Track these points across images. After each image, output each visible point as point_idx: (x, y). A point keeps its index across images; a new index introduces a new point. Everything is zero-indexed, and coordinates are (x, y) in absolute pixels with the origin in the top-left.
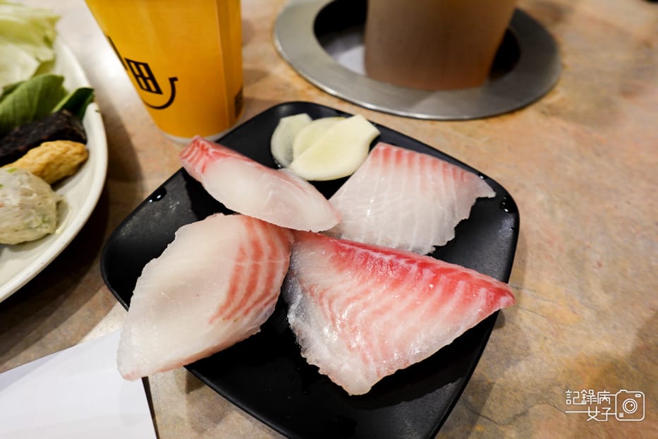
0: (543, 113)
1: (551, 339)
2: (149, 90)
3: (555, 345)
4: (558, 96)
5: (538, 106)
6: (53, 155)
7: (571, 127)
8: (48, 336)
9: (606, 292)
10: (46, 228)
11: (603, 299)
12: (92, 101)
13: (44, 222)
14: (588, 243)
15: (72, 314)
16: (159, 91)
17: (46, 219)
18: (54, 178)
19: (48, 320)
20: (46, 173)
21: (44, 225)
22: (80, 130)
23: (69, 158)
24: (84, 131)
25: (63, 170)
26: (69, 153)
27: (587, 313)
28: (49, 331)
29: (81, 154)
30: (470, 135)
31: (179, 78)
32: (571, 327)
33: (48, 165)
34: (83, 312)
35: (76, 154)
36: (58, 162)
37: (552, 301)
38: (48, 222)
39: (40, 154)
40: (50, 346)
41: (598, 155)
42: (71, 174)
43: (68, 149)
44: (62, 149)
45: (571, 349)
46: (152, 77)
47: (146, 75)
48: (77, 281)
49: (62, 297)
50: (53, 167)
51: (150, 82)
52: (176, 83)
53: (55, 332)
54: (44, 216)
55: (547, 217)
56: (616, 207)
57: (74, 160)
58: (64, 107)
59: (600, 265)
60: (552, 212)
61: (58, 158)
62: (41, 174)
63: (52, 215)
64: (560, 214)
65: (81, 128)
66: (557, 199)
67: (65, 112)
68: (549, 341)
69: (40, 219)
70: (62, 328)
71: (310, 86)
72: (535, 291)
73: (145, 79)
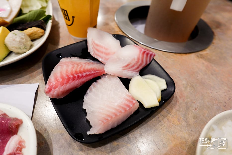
0: (198, 56)
1: (167, 127)
2: (67, 19)
3: (167, 129)
4: (206, 52)
5: (197, 53)
6: (34, 31)
7: (206, 63)
8: (16, 80)
9: (194, 118)
10: (25, 50)
11: (192, 120)
12: (51, 19)
13: (25, 48)
14: (194, 101)
15: (24, 76)
16: (69, 20)
17: (26, 48)
18: (33, 38)
19: (18, 76)
20: (31, 36)
21: (25, 49)
22: (45, 27)
23: (38, 33)
24: (46, 28)
25: (36, 36)
26: (39, 32)
27: (184, 123)
28: (16, 79)
29: (42, 33)
30: (167, 57)
31: (75, 17)
32: (176, 125)
33: (32, 33)
34: (27, 76)
35: (40, 32)
36: (35, 34)
37: (172, 116)
38: (26, 49)
39: (31, 30)
40: (15, 83)
41: (212, 74)
42: (38, 38)
43: (38, 30)
44: (37, 30)
45: (172, 132)
46: (68, 15)
47: (66, 14)
48: (29, 68)
49: (24, 71)
50: (33, 34)
51: (67, 17)
52: (74, 18)
53: (18, 79)
54: (25, 46)
55: (183, 89)
56: (211, 93)
57: (40, 34)
58: (43, 19)
59: (196, 109)
60: (186, 88)
61: (35, 32)
62: (30, 36)
63: (28, 47)
64: (188, 90)
65: (45, 26)
66: (190, 85)
67: (42, 21)
68: (165, 127)
69: (24, 47)
70: (20, 79)
71: (120, 30)
72: (168, 111)
73: (66, 15)
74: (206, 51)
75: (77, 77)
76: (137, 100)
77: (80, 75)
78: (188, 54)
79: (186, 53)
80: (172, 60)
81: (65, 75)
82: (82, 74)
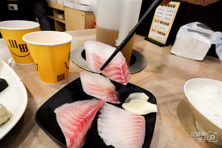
1: (166, 125)
27: (172, 117)
37: (163, 116)
41: (161, 80)
66: (156, 91)
74: (147, 67)
75: (86, 118)
76: (141, 115)
77: (87, 116)
78: (140, 72)
79: (139, 72)
80: (134, 79)
81: (75, 122)
82: (88, 114)
